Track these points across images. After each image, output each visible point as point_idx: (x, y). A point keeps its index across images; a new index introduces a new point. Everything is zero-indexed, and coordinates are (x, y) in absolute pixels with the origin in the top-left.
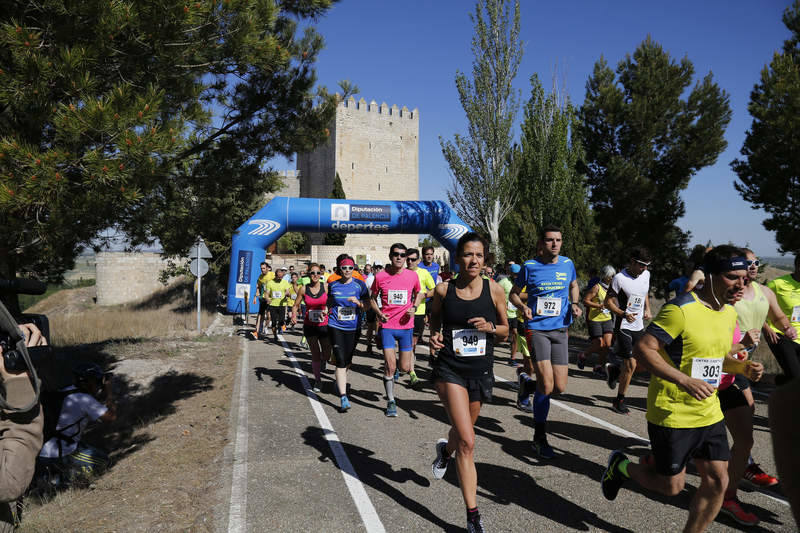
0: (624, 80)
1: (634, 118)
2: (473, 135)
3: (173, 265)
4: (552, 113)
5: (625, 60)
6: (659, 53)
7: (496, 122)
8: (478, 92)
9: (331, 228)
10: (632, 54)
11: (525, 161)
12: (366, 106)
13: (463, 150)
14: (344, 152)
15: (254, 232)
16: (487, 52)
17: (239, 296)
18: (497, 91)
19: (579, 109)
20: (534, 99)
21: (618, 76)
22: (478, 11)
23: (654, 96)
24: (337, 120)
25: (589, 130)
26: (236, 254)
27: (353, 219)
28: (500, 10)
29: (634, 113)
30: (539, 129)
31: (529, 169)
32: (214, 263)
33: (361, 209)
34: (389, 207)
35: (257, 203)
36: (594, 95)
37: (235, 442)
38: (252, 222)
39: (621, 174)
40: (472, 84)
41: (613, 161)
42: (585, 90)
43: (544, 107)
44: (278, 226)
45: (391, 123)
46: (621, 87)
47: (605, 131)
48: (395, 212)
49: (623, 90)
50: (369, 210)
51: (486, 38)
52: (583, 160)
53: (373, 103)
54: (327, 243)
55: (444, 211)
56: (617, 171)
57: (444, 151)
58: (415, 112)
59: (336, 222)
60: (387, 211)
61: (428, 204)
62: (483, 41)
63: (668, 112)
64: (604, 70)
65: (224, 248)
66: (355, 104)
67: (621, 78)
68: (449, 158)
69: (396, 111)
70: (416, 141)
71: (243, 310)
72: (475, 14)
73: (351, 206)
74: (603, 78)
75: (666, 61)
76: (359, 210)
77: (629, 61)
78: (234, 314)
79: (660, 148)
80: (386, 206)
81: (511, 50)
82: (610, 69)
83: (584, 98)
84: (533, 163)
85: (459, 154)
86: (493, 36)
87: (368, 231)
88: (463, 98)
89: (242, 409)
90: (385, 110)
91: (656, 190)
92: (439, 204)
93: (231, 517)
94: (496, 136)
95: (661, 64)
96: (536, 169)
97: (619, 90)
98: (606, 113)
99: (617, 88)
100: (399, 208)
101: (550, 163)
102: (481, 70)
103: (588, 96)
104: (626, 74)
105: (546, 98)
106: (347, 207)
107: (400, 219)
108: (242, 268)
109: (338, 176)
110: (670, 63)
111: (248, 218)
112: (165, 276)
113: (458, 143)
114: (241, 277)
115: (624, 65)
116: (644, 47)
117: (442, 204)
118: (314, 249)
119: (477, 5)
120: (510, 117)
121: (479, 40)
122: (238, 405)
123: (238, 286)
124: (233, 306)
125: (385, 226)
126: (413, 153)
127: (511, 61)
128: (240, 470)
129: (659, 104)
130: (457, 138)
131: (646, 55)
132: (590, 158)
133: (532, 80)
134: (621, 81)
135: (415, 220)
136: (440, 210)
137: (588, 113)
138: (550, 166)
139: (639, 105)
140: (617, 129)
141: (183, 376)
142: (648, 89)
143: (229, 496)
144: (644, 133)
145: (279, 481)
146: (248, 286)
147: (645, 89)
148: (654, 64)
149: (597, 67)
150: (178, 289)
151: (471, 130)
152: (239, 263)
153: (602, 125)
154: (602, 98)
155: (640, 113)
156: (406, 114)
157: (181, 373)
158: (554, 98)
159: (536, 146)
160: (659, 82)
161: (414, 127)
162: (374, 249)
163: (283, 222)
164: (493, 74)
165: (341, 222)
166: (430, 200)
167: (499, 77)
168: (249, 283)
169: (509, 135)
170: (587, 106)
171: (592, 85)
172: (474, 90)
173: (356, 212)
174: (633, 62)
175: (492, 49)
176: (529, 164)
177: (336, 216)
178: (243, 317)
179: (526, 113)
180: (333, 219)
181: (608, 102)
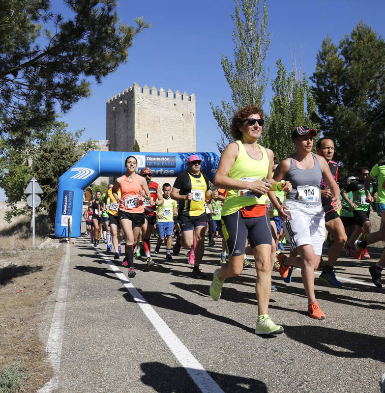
0: (345, 53)
1: (352, 77)
2: (235, 101)
3: (15, 208)
4: (292, 85)
5: (344, 39)
6: (369, 32)
7: (252, 91)
8: (238, 69)
10: (349, 35)
11: (274, 122)
12: (157, 92)
13: (228, 113)
14: (140, 126)
15: (75, 177)
16: (244, 41)
17: (64, 224)
18: (252, 70)
19: (312, 75)
20: (279, 77)
21: (340, 51)
22: (237, 12)
23: (366, 62)
24: (136, 102)
25: (320, 90)
26: (61, 194)
27: (148, 165)
28: (253, 11)
29: (352, 73)
30: (283, 99)
31: (277, 128)
32: (45, 201)
33: (154, 159)
34: (175, 156)
35: (77, 157)
36: (323, 64)
37: (57, 293)
38: (73, 169)
39: (344, 118)
40: (234, 64)
41: (338, 110)
42: (317, 60)
43: (287, 83)
44: (92, 172)
45: (175, 105)
46: (342, 57)
47: (332, 89)
48: (179, 161)
49: (344, 60)
50: (160, 159)
51: (243, 31)
52: (317, 113)
53: (162, 90)
55: (215, 160)
56: (342, 116)
57: (214, 113)
58: (192, 96)
60: (173, 160)
61: (203, 154)
62: (241, 34)
63: (377, 74)
64: (330, 45)
65: (53, 190)
66: (148, 91)
67: (342, 51)
68: (217, 118)
69: (178, 95)
70: (194, 117)
71: (67, 235)
72: (234, 15)
73: (146, 156)
74: (329, 51)
75: (375, 38)
76: (152, 159)
77: (348, 40)
78: (60, 238)
79: (372, 101)
80: (172, 156)
81: (262, 39)
82: (334, 44)
83: (316, 66)
84: (279, 124)
85: (225, 115)
86: (248, 30)
88: (227, 74)
89: (64, 278)
90: (171, 95)
91: (370, 130)
92: (211, 155)
93: (52, 328)
94: (252, 100)
95: (371, 39)
96: (282, 128)
97: (341, 59)
98: (332, 76)
99: (339, 58)
100: (182, 157)
101: (292, 121)
102: (240, 55)
103: (319, 65)
104: (346, 48)
105: (288, 76)
106: (143, 157)
107: (182, 166)
108: (66, 203)
109: (136, 142)
110: (377, 38)
111: (70, 167)
112: (9, 216)
113: (224, 107)
114: (65, 210)
115: (344, 42)
116: (358, 28)
117: (214, 154)
119: (236, 8)
120: (262, 87)
121: (238, 33)
122: (61, 276)
123: (63, 217)
124: (59, 232)
126: (192, 125)
127: (261, 46)
128: (60, 306)
129: (371, 67)
130: (223, 104)
131: (359, 33)
132: (321, 111)
133: (277, 64)
134: (342, 54)
136: (212, 159)
137: (319, 77)
138: (293, 124)
139: (356, 67)
140: (341, 88)
141: (20, 267)
142: (362, 56)
143: (51, 318)
144: (360, 88)
145: (90, 310)
146: (71, 217)
147: (360, 56)
148: (366, 39)
149: (324, 44)
150: (19, 226)
151: (234, 96)
152: (64, 199)
153: (329, 86)
154: (329, 64)
155: (357, 73)
156: (186, 97)
157: (19, 265)
158: (294, 74)
159: (282, 111)
160: (370, 52)
161: (192, 107)
163: (96, 169)
164: (249, 57)
166: (205, 152)
167: (253, 60)
168: (71, 214)
169: (262, 100)
170: (318, 71)
171: (321, 57)
172: (235, 69)
173: (150, 161)
174: (350, 40)
175: (247, 39)
176: (277, 125)
178: (67, 239)
179: (273, 89)
181: (333, 67)
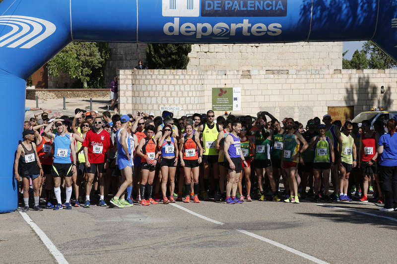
9: (161, 33)
44: (51, 29)
54: (151, 64)
59: (171, 19)
87: (239, 38)
118: (125, 76)
125: (275, 26)
135: (339, 9)
162: (247, 75)
165: (183, 20)
177: (173, 6)
180: (166, 12)
